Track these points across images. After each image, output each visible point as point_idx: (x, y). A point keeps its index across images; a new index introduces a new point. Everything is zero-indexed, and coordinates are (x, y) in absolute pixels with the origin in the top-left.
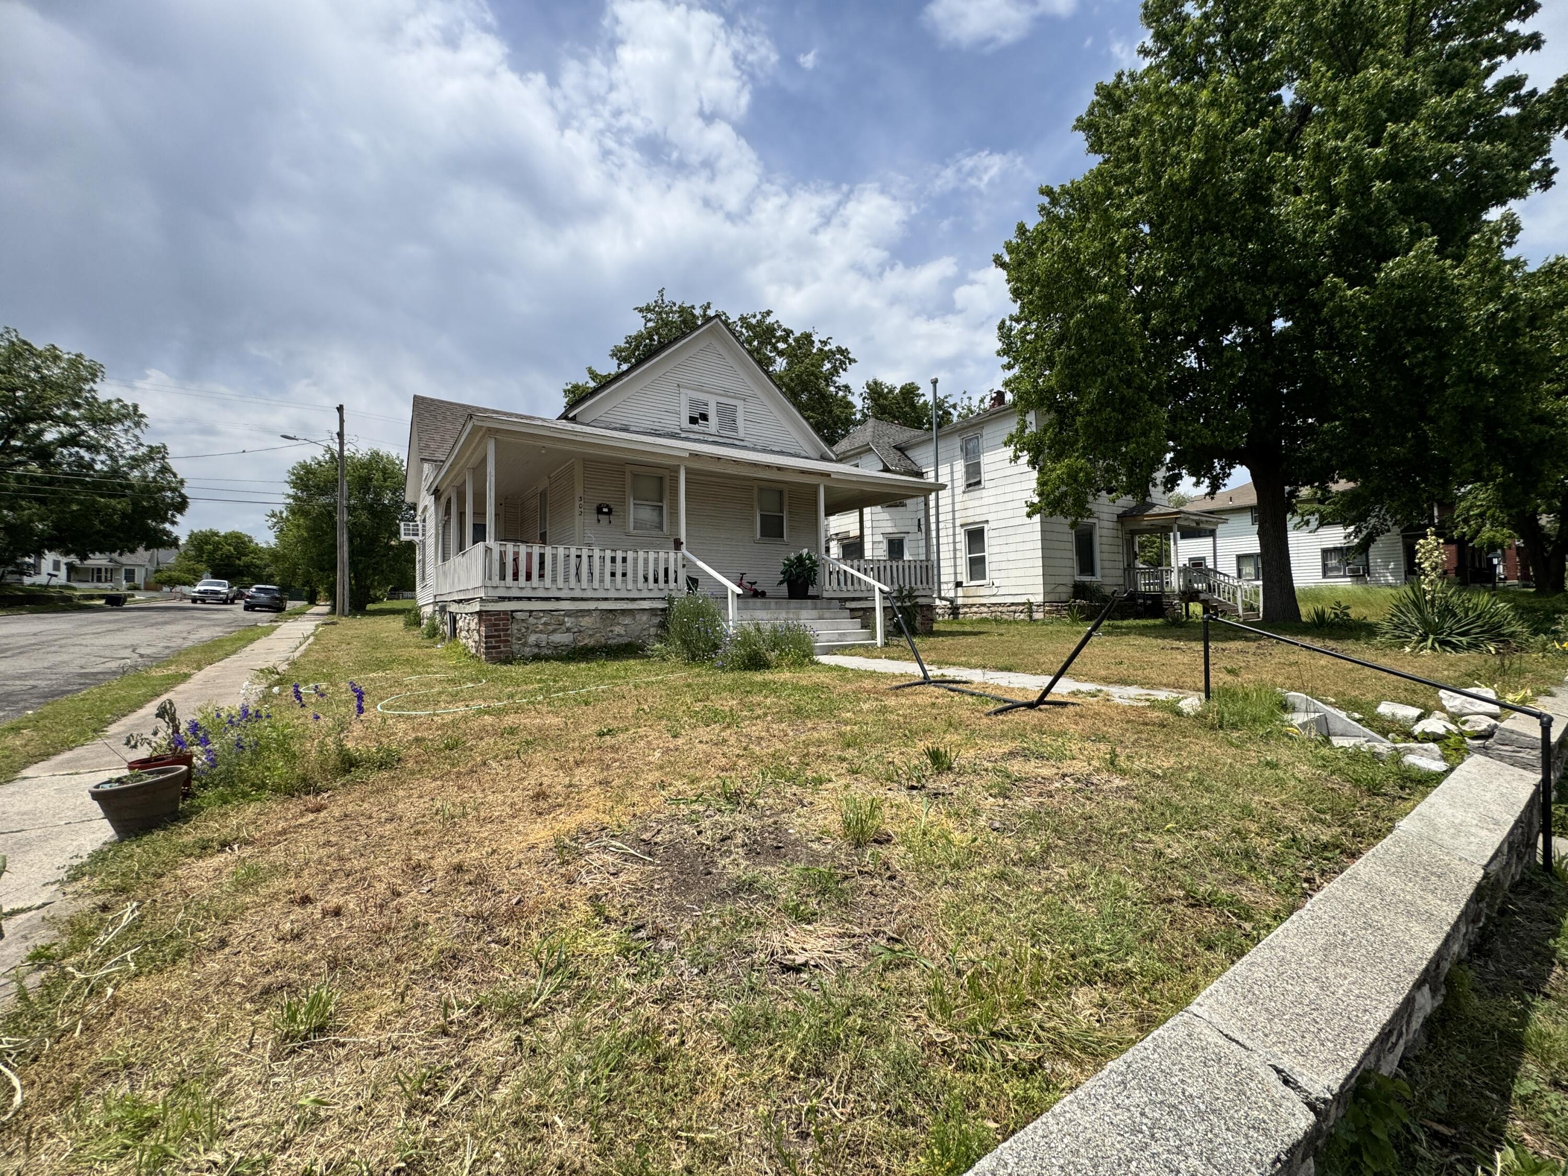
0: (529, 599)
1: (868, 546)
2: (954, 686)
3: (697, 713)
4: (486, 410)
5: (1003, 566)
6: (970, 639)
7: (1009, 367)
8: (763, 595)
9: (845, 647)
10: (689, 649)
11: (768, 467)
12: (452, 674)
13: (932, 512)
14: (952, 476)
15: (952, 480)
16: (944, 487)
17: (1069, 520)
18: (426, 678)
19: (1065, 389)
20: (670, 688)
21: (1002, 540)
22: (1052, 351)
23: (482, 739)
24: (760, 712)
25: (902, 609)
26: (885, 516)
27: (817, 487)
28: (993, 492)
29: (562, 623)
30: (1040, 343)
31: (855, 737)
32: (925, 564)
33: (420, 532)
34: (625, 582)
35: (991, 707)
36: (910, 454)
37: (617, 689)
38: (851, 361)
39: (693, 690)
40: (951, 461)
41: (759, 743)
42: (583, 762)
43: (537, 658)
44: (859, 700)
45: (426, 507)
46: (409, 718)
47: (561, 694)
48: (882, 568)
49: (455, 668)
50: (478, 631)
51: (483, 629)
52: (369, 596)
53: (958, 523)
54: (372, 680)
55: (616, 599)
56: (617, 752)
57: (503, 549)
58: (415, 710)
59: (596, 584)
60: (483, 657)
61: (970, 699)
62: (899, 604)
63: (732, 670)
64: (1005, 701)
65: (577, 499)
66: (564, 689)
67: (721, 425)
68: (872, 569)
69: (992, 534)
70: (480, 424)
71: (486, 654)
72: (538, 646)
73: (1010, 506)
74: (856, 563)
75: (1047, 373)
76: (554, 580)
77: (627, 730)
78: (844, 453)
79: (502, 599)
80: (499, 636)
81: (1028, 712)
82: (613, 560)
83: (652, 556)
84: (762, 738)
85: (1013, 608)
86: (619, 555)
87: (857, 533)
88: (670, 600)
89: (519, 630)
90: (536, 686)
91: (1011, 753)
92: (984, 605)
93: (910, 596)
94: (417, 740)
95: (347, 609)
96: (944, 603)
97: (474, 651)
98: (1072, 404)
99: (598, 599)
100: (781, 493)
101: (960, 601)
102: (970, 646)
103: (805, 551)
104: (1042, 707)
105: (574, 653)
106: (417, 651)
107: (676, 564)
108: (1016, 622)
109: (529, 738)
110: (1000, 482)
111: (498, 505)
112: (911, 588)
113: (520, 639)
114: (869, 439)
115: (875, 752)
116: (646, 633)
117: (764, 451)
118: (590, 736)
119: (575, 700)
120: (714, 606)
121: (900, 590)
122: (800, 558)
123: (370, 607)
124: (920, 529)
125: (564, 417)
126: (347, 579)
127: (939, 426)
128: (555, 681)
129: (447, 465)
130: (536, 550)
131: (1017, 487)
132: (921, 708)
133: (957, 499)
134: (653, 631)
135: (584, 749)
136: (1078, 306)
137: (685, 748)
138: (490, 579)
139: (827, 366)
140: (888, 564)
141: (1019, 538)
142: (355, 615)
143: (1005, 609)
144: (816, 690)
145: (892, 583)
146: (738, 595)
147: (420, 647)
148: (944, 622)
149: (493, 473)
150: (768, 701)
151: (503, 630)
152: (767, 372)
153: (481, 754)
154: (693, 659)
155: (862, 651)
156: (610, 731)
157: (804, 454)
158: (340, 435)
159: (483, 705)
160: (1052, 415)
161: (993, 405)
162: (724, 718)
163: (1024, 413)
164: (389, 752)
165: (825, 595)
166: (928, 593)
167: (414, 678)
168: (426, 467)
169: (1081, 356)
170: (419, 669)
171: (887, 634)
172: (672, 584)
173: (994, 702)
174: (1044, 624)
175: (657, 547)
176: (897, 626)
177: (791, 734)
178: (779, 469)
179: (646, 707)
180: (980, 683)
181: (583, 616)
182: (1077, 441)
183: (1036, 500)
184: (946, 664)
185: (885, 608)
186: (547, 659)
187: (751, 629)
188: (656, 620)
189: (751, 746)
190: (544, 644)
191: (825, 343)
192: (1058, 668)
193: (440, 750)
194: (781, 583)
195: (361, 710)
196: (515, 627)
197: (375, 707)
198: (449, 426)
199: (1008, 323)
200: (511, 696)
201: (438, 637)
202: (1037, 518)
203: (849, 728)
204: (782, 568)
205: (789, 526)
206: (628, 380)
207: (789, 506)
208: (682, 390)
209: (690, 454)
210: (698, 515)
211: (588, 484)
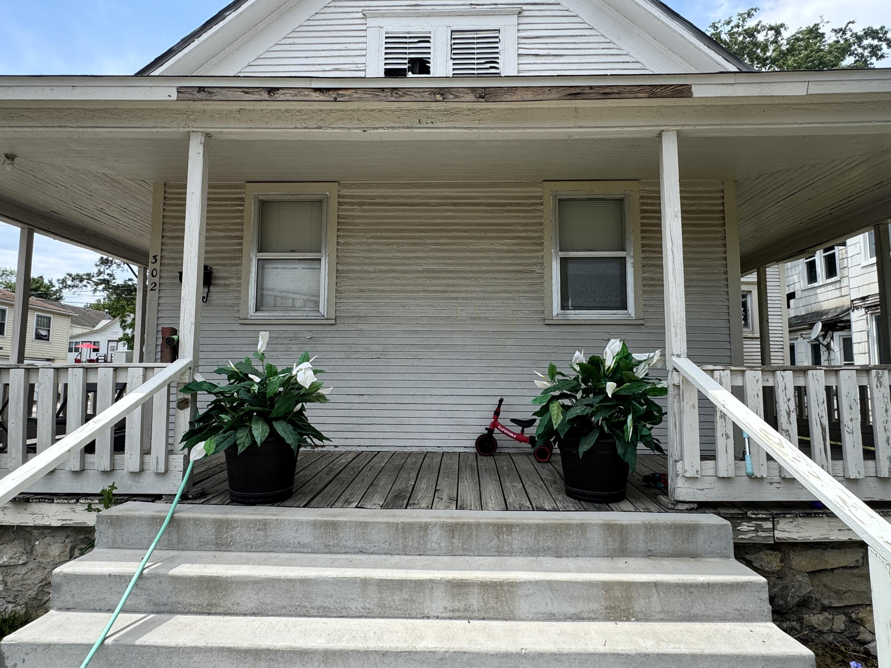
65: (150, 260)
205: (644, 279)
206: (237, 16)
207: (642, 231)
208: (371, 22)
209: (180, 90)
210: (401, 272)
211: (171, 231)
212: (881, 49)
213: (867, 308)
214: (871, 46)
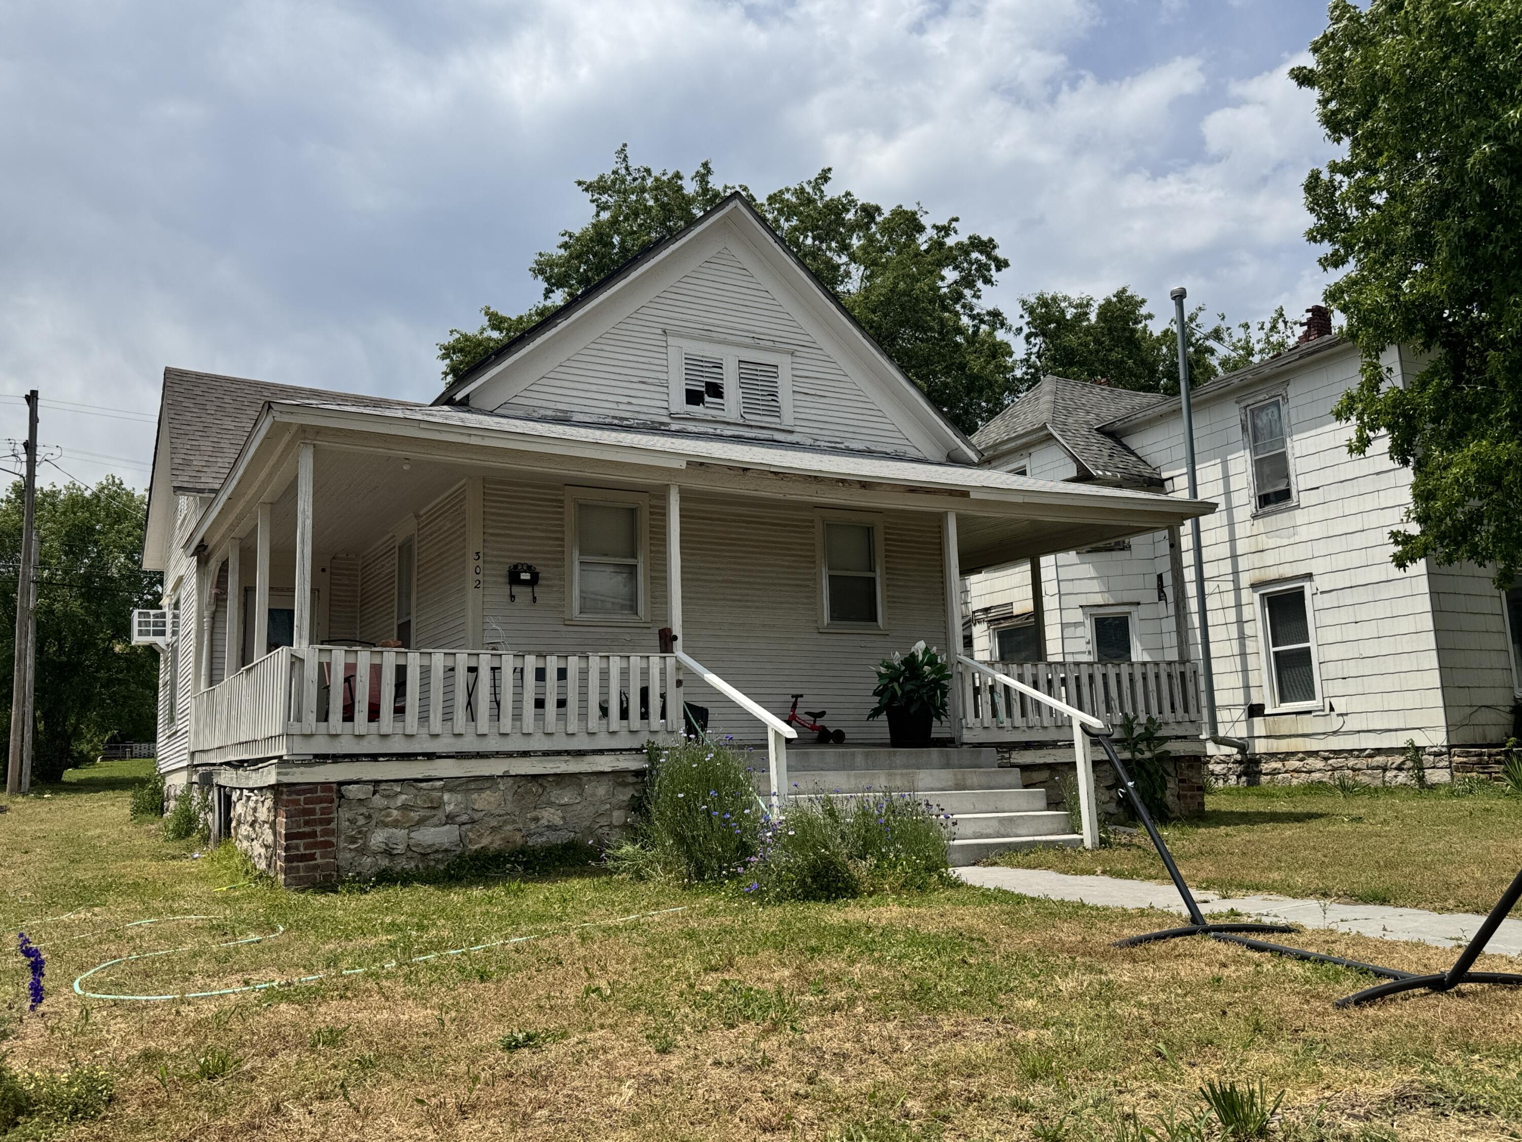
0: (374, 757)
1: (1052, 633)
2: (1260, 938)
3: (708, 996)
4: (297, 391)
5: (1351, 669)
6: (1290, 831)
7: (1336, 261)
8: (838, 738)
9: (1015, 848)
10: (691, 857)
11: (842, 482)
12: (221, 914)
13: (1188, 558)
14: (1227, 484)
15: (1228, 493)
16: (1211, 508)
17: (1492, 569)
18: (170, 922)
19: (1461, 300)
20: (652, 941)
21: (1345, 615)
22: (1427, 223)
23: (273, 1054)
24: (840, 996)
25: (1133, 768)
26: (1087, 570)
27: (939, 519)
28: (1317, 513)
29: (437, 806)
30: (1400, 208)
31: (1048, 1054)
32: (1178, 668)
33: (169, 629)
34: (562, 718)
35: (1348, 988)
36: (1135, 442)
37: (544, 944)
38: (1001, 265)
39: (700, 944)
40: (1222, 453)
41: (840, 1069)
42: (473, 1107)
43: (385, 878)
44: (1051, 970)
45: (181, 579)
46: (134, 1008)
47: (432, 957)
48: (1085, 680)
49: (226, 900)
50: (273, 825)
51: (282, 820)
52: (69, 753)
53: (1245, 580)
54: (66, 927)
55: (546, 754)
56: (544, 1086)
57: (325, 659)
58: (145, 991)
59: (506, 724)
60: (281, 877)
61: (1296, 968)
62: (1127, 755)
63: (780, 899)
64: (1379, 974)
65: (471, 556)
66: (439, 945)
67: (749, 406)
68: (1064, 681)
69: (1322, 601)
70: (286, 419)
71: (286, 871)
72: (388, 853)
73: (1358, 541)
74: (1028, 669)
75: (1418, 268)
76: (424, 718)
77: (565, 1035)
78: (995, 446)
79: (322, 758)
80: (313, 834)
81: (1432, 999)
82: (540, 674)
83: (616, 664)
84: (845, 1056)
85: (1380, 760)
86: (552, 664)
87: (1029, 606)
88: (652, 752)
89: (352, 821)
90: (384, 938)
91: (1401, 1098)
92: (1314, 754)
93: (1149, 737)
94: (148, 1056)
95: (26, 780)
96: (1226, 750)
97: (262, 865)
98: (1478, 328)
99: (509, 755)
100: (869, 531)
101: (1260, 746)
102: (1287, 846)
103: (921, 645)
104: (1465, 987)
105: (460, 867)
106: (153, 867)
107: (663, 680)
108: (1389, 790)
109: (369, 1054)
110: (1334, 493)
111: (319, 569)
112: (1150, 720)
113: (353, 840)
114: (1046, 416)
115: (1092, 1092)
116: (603, 821)
117: (835, 450)
118: (490, 1048)
119: (461, 970)
120: (739, 761)
121: (1128, 725)
122: (910, 661)
123: (70, 775)
124: (1162, 596)
125: (446, 399)
126: (29, 721)
127: (1192, 382)
128: (421, 927)
129: (223, 497)
130: (390, 659)
131: (1370, 502)
132: (1189, 989)
133: (1240, 531)
134: (618, 817)
135: (476, 1079)
136: (1480, 130)
137: (686, 1077)
138: (299, 719)
139: (950, 275)
140: (1098, 671)
141: (1381, 610)
142: (40, 794)
143: (1361, 763)
144: (956, 946)
145: (1109, 709)
146: (788, 741)
147: (158, 857)
148: (1228, 792)
149: (310, 513)
150: (857, 969)
151: (321, 822)
152: (835, 298)
153: (271, 1089)
154: (700, 875)
155: (1051, 856)
156: (529, 1038)
157: (912, 452)
158: (30, 446)
159: (279, 980)
160: (1437, 352)
161: (1306, 337)
162: (765, 1009)
163: (1375, 350)
164: (91, 1084)
165: (967, 737)
166: (1190, 730)
167: (145, 922)
168: (184, 502)
169: (1492, 228)
170: (156, 904)
171: (1104, 820)
172: (655, 721)
173: (1353, 975)
174: (1452, 794)
175: (625, 647)
176: (1125, 803)
177: (908, 1046)
178: (865, 485)
179: (603, 984)
180: (1317, 932)
181: (480, 790)
182: (1496, 402)
183: (1414, 529)
184: (1240, 886)
185: (1095, 764)
186: (406, 879)
187: (818, 811)
188: (625, 795)
189: (824, 1074)
190: (400, 849)
191: (945, 230)
192: (1496, 897)
193: (192, 1079)
194: (876, 713)
195: (37, 994)
196: (344, 814)
197: (70, 986)
198: (228, 423)
199: (1325, 176)
200: (333, 961)
201: (196, 836)
202: (1420, 567)
203: (1032, 1034)
204: (875, 683)
205: (888, 596)
206: (568, 326)
207: (886, 556)
208: (671, 341)
209: (689, 463)
210: (706, 581)
211: (492, 527)
212: (989, 270)
213: (989, 621)
214: (977, 261)
